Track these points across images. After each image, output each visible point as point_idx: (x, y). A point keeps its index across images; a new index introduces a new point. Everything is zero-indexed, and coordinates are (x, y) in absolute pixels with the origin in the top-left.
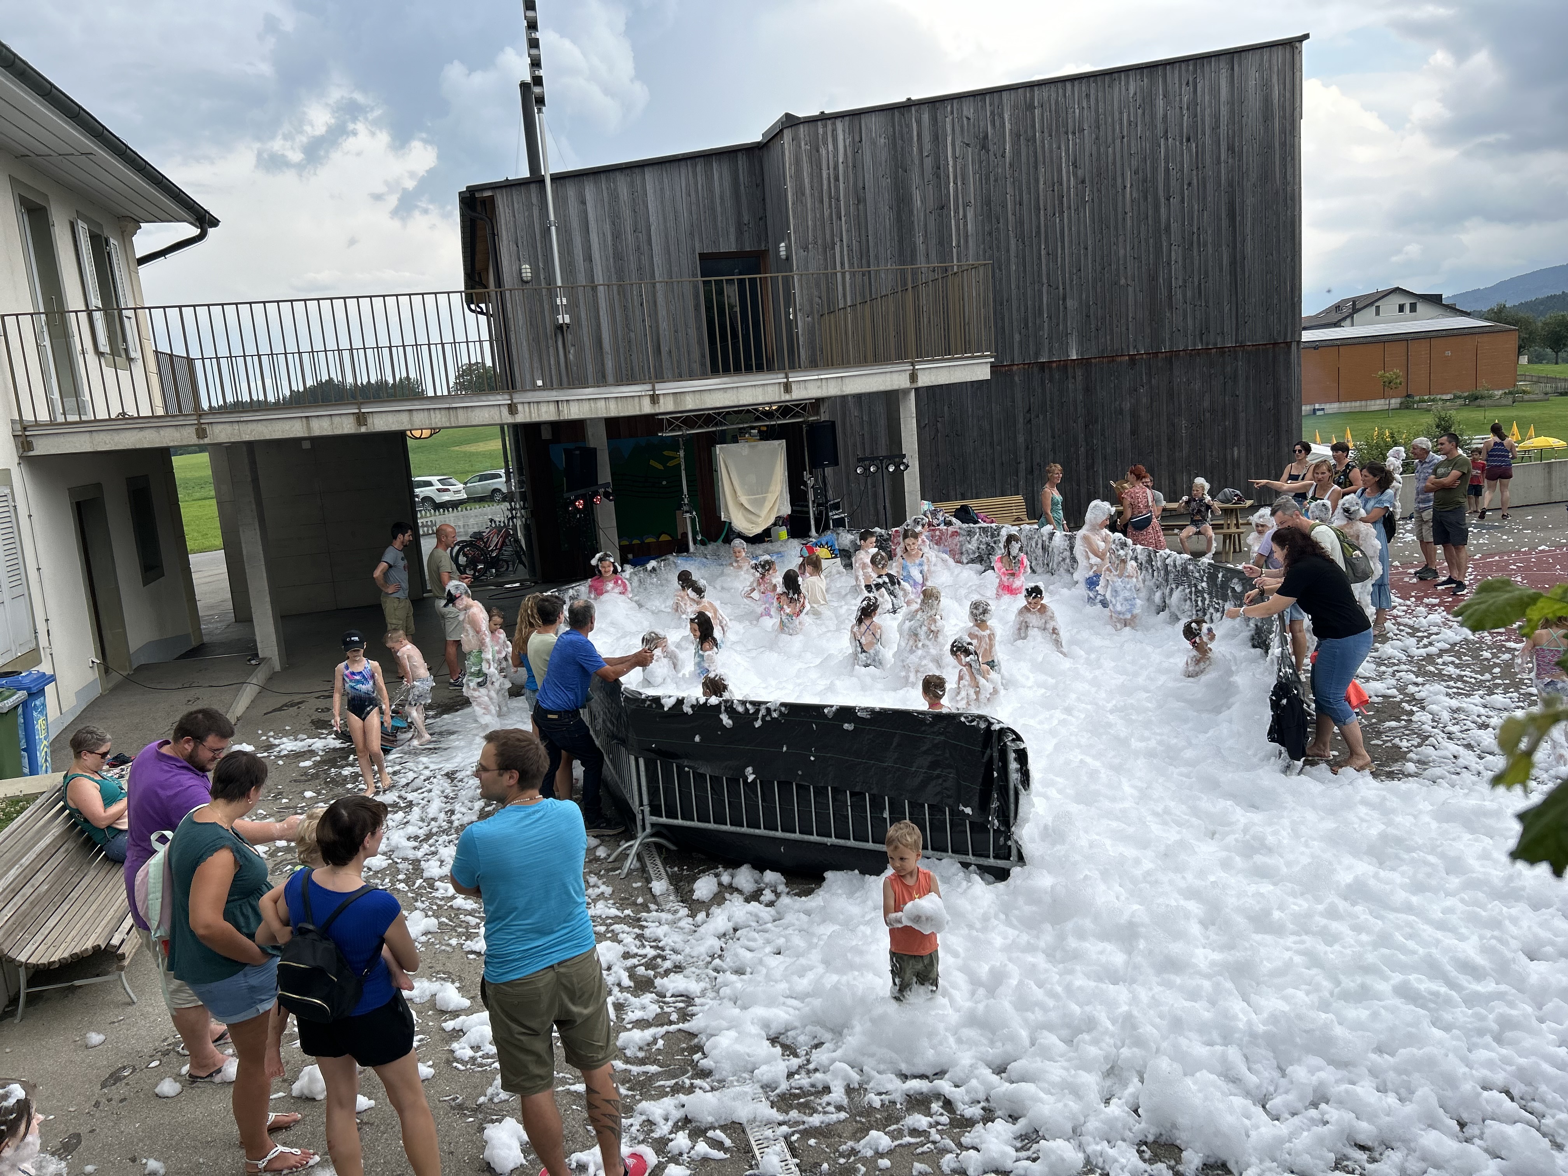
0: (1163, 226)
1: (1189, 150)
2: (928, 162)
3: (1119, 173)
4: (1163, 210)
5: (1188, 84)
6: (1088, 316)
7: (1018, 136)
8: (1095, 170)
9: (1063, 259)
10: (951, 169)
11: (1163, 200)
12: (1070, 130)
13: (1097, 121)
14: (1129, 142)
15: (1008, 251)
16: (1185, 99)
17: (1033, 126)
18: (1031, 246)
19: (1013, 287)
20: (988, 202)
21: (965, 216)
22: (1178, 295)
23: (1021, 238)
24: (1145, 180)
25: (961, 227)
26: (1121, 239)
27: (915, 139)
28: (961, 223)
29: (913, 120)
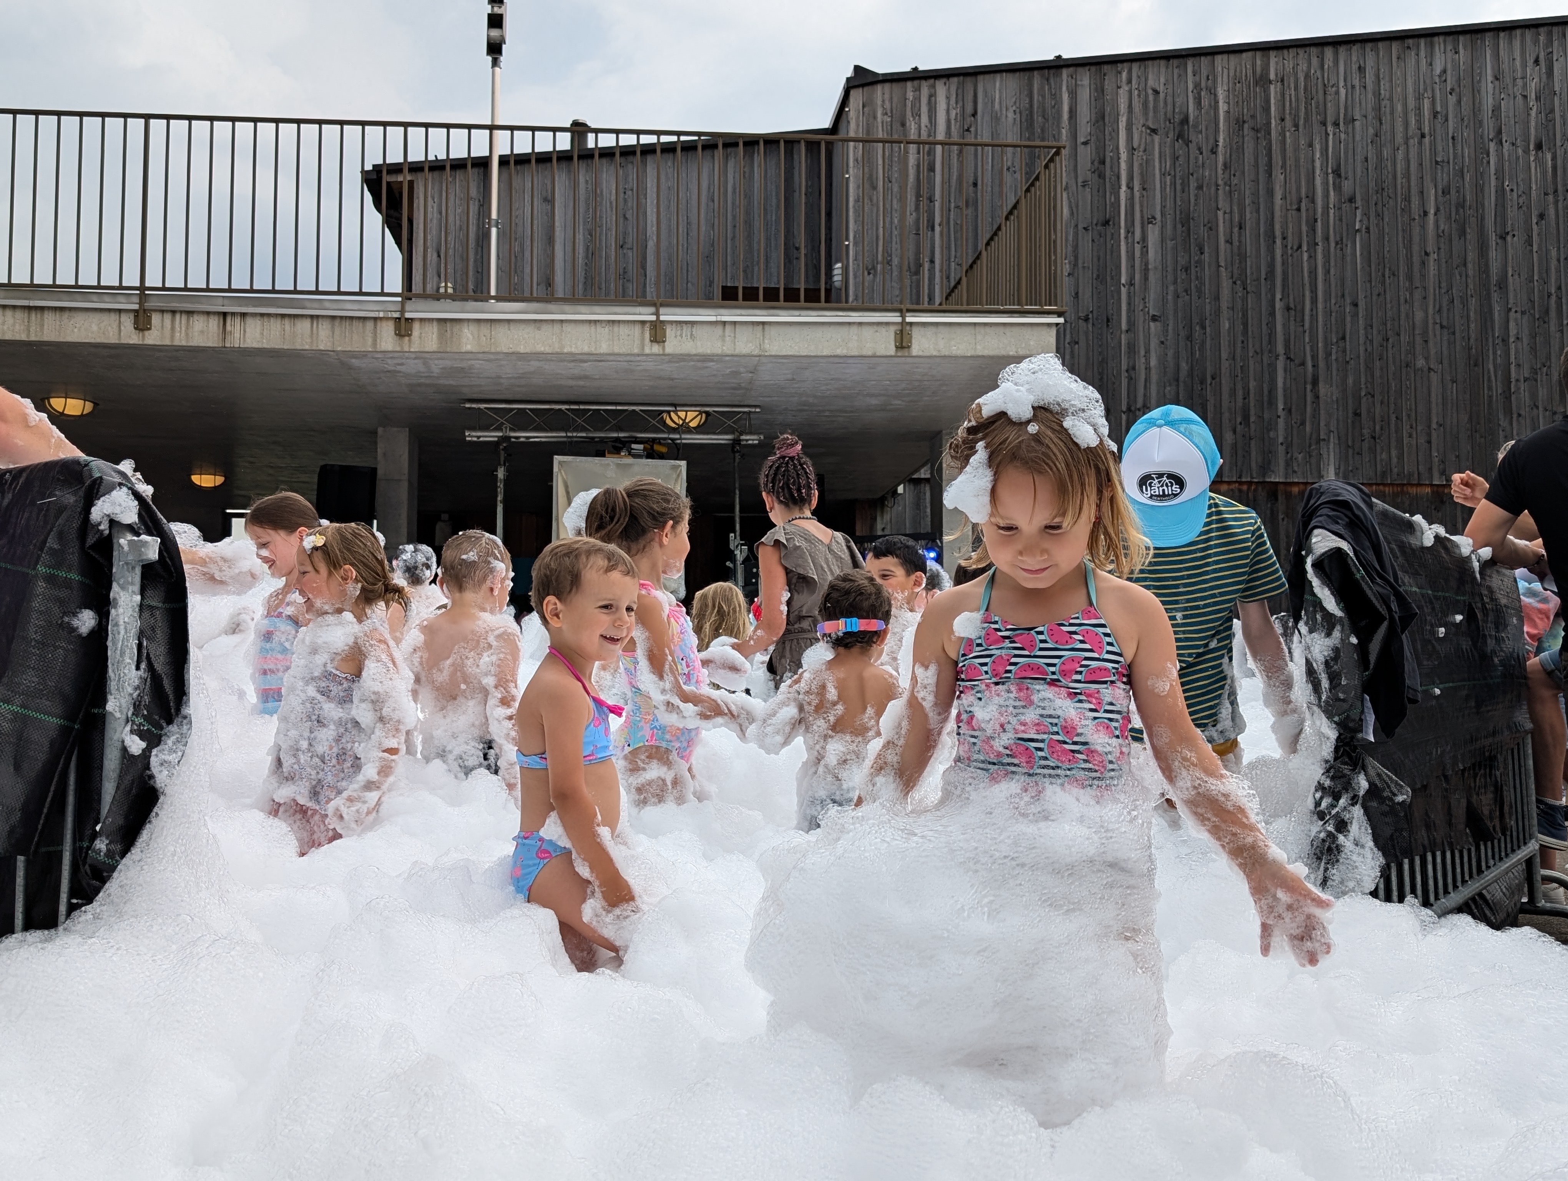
0: (1494, 279)
1: (1540, 162)
2: (1086, 155)
3: (1414, 190)
4: (1493, 254)
5: (1537, 62)
6: (1357, 414)
7: (1240, 123)
8: (1372, 185)
9: (1314, 317)
10: (1123, 166)
11: (1493, 239)
12: (1330, 120)
13: (1378, 109)
14: (1433, 144)
15: (1217, 298)
16: (1533, 86)
17: (1267, 109)
18: (1258, 295)
19: (1224, 355)
20: (1186, 220)
21: (1144, 238)
22: (1522, 394)
23: (1240, 280)
24: (1461, 205)
25: (1137, 254)
26: (1418, 295)
27: (1065, 116)
28: (1138, 248)
29: (1064, 88)
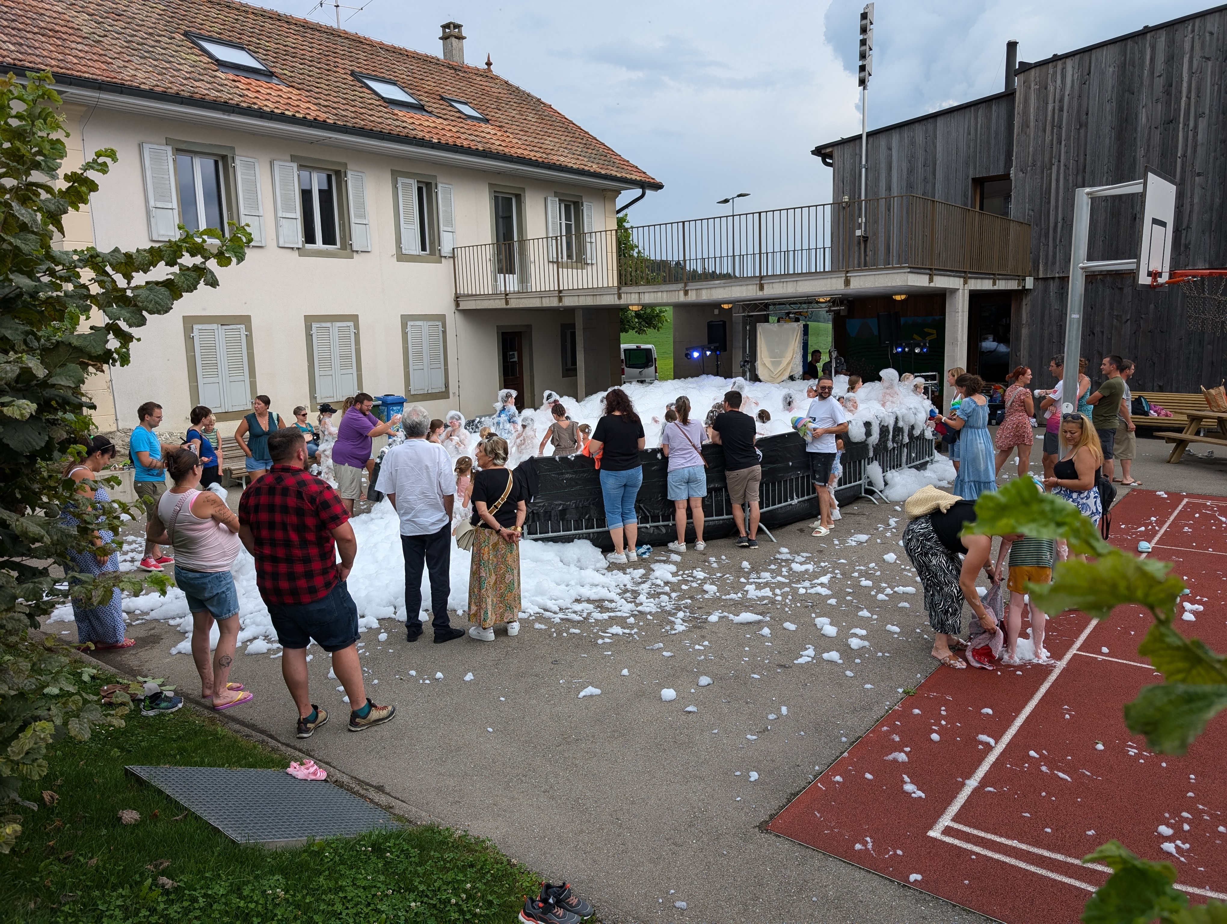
2: (1159, 83)
21: (1196, 127)
25: (1190, 138)
27: (1147, 62)
28: (1191, 134)
29: (1148, 45)
